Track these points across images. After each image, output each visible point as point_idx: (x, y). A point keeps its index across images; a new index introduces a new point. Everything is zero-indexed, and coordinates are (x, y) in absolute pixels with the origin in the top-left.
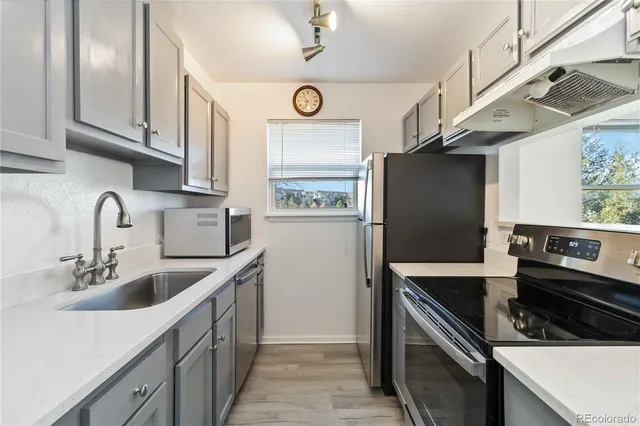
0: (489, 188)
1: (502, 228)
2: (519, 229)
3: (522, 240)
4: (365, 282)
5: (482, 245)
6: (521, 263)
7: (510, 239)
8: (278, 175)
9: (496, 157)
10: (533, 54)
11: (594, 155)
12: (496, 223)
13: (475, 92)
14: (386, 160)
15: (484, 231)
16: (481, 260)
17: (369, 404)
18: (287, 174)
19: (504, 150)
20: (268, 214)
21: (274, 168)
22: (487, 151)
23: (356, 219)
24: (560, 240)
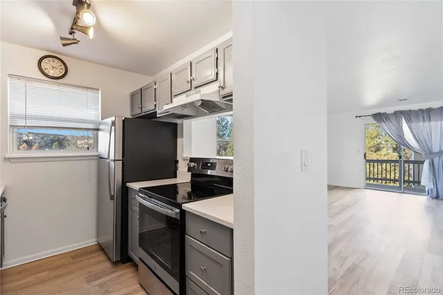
0: (179, 140)
1: (184, 160)
2: (192, 160)
3: (193, 164)
4: (108, 197)
5: (176, 169)
6: (193, 176)
7: (188, 164)
8: (21, 123)
9: (182, 125)
10: (196, 88)
11: (224, 123)
12: (183, 157)
13: (173, 95)
14: (124, 121)
15: (177, 162)
16: (176, 177)
17: (113, 272)
18: (30, 123)
19: (186, 122)
20: (8, 155)
21: (14, 117)
22: (178, 121)
23: (96, 158)
24: (205, 163)
